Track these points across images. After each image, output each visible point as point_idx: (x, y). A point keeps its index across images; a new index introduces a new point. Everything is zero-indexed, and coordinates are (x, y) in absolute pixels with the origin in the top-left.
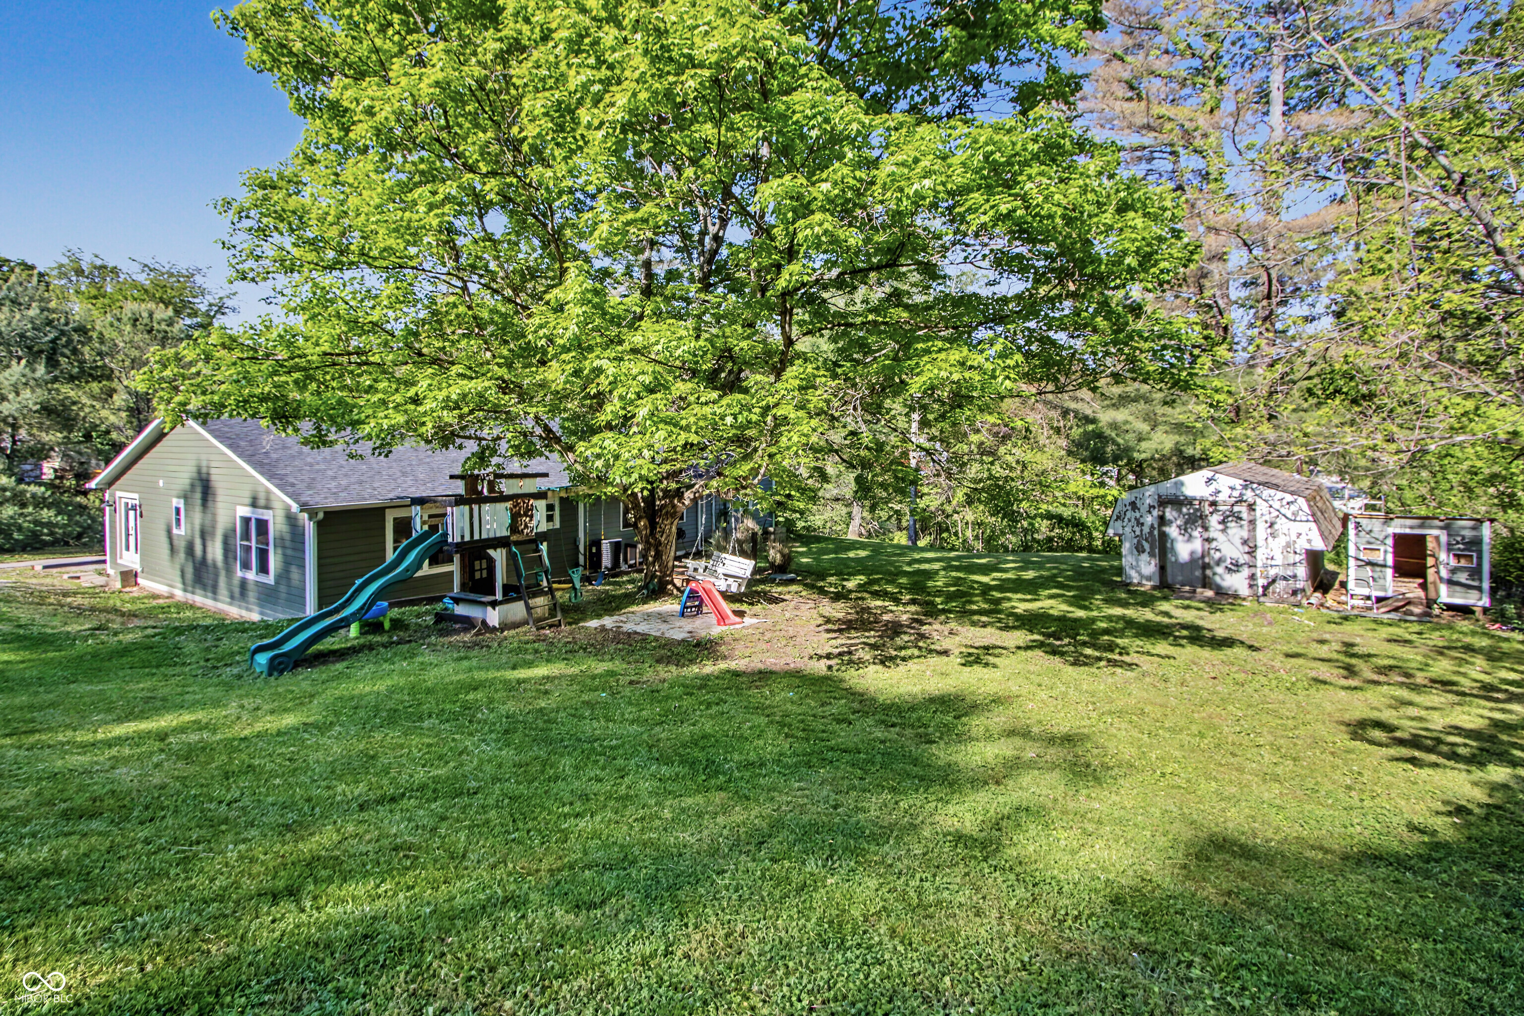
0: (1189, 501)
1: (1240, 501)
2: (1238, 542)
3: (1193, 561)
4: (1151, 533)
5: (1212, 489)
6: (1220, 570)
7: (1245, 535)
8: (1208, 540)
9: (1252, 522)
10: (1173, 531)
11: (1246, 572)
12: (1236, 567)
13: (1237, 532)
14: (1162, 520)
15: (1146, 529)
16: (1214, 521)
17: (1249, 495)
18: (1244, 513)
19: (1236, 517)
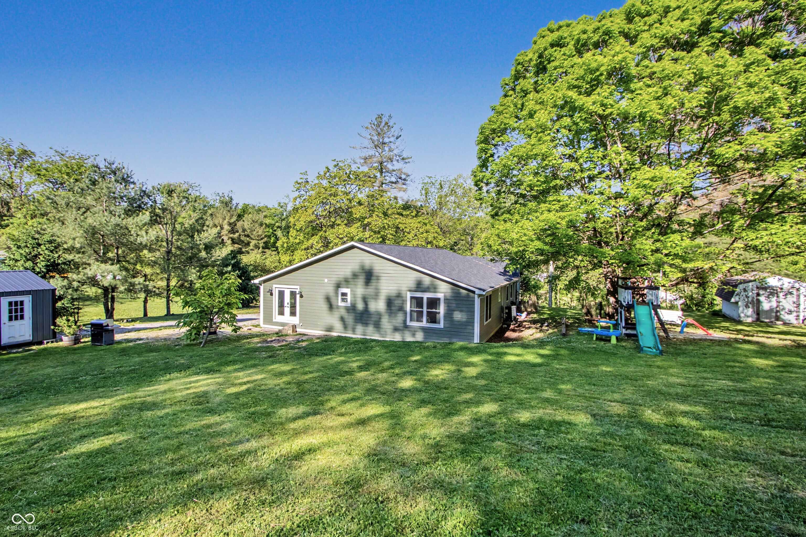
0: (772, 288)
1: (793, 287)
2: (791, 303)
3: (771, 310)
4: (753, 301)
5: (781, 283)
6: (782, 313)
7: (795, 300)
8: (779, 302)
9: (798, 296)
10: (762, 298)
11: (795, 314)
12: (790, 312)
13: (791, 299)
14: (758, 295)
15: (750, 299)
16: (781, 295)
17: (797, 285)
18: (795, 292)
19: (791, 293)
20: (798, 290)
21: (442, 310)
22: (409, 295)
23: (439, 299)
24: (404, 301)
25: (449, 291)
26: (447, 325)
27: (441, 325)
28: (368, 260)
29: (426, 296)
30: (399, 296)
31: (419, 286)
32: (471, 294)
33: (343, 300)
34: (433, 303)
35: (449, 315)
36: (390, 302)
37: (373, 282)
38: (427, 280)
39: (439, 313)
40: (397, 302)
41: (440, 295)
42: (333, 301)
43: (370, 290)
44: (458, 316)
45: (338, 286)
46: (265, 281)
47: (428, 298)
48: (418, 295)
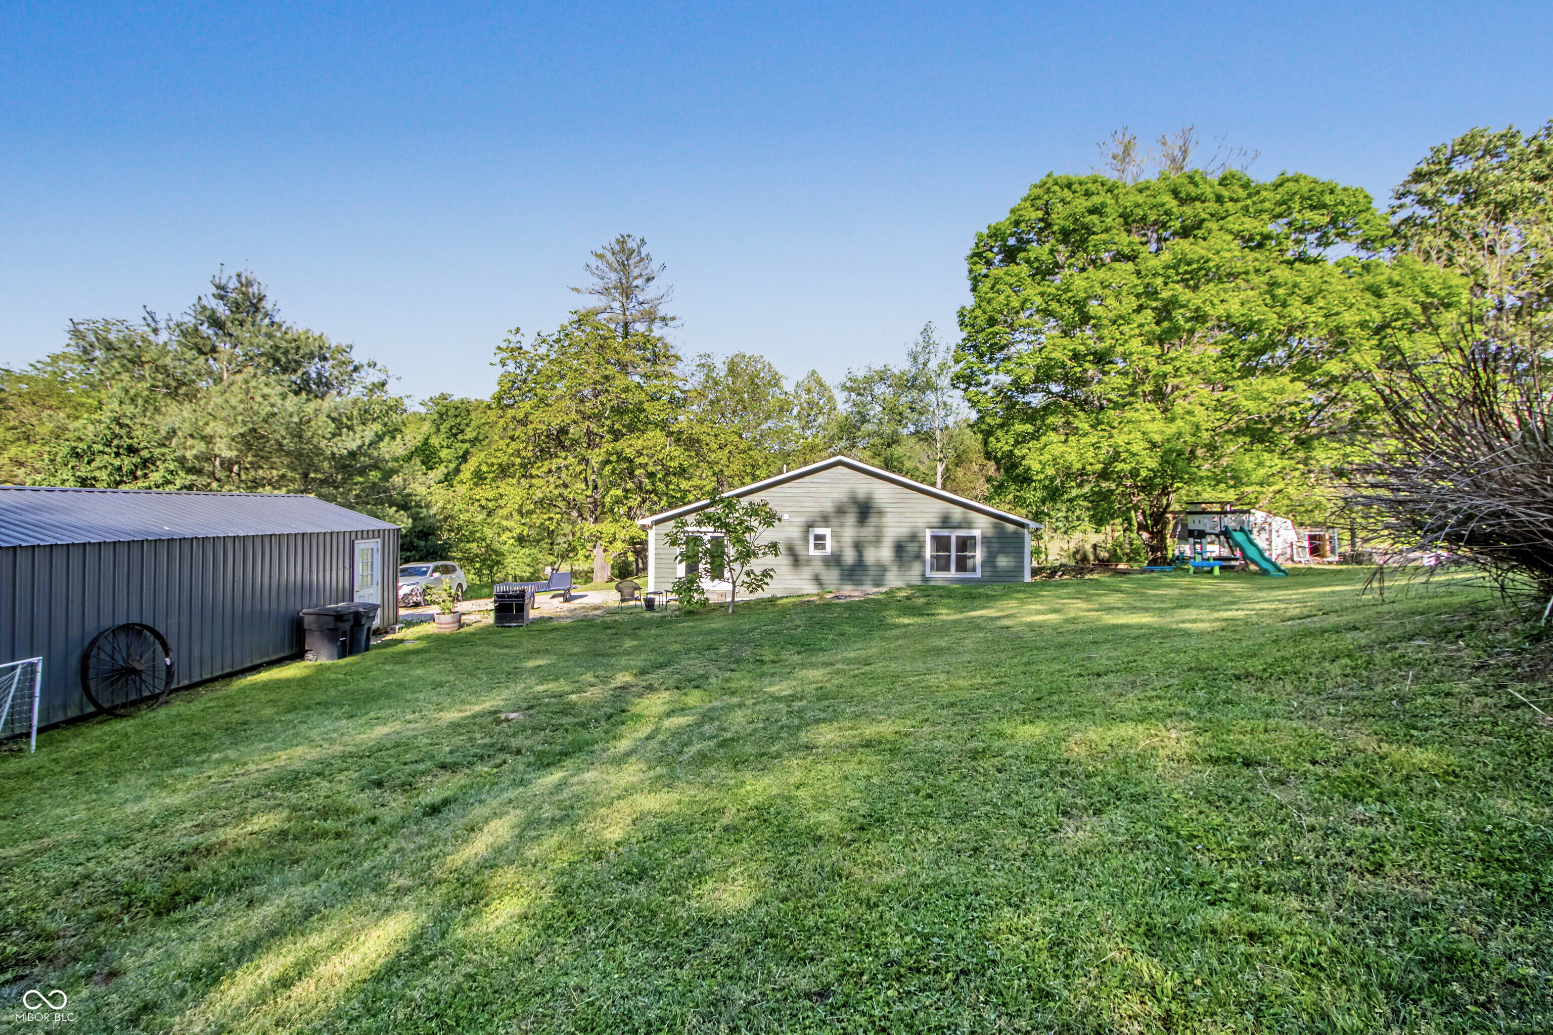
17: (1269, 520)
18: (1267, 527)
19: (1263, 529)
20: (1270, 524)
21: (979, 555)
22: (928, 533)
23: (974, 538)
24: (922, 547)
25: (989, 525)
26: (987, 574)
27: (978, 574)
28: (864, 486)
29: (954, 534)
30: (914, 537)
31: (946, 522)
32: (1021, 529)
33: (816, 546)
34: (965, 544)
35: (989, 561)
36: (899, 549)
37: (873, 520)
38: (957, 512)
39: (974, 557)
40: (912, 547)
41: (977, 533)
42: (800, 551)
43: (868, 532)
44: (1003, 562)
45: (810, 526)
46: (657, 522)
47: (957, 537)
48: (944, 533)
